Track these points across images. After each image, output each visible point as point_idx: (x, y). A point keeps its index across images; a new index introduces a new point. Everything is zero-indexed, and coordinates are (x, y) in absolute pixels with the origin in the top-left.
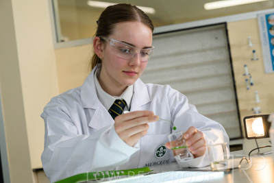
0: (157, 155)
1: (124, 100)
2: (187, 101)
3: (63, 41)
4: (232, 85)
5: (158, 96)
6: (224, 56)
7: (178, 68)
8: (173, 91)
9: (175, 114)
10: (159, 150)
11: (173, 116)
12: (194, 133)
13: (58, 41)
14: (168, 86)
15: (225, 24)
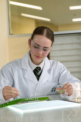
0: (52, 91)
1: (40, 67)
2: (66, 69)
3: (12, 34)
5: (54, 66)
8: (61, 64)
9: (61, 74)
11: (60, 75)
12: (69, 86)
13: (10, 34)
14: (59, 62)
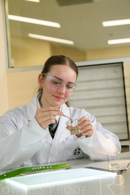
0: (75, 154)
4: (124, 104)
6: (120, 84)
7: (88, 90)
10: (76, 150)
13: (9, 67)
14: (83, 109)
15: (122, 63)
